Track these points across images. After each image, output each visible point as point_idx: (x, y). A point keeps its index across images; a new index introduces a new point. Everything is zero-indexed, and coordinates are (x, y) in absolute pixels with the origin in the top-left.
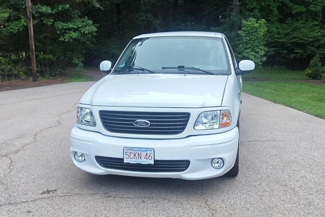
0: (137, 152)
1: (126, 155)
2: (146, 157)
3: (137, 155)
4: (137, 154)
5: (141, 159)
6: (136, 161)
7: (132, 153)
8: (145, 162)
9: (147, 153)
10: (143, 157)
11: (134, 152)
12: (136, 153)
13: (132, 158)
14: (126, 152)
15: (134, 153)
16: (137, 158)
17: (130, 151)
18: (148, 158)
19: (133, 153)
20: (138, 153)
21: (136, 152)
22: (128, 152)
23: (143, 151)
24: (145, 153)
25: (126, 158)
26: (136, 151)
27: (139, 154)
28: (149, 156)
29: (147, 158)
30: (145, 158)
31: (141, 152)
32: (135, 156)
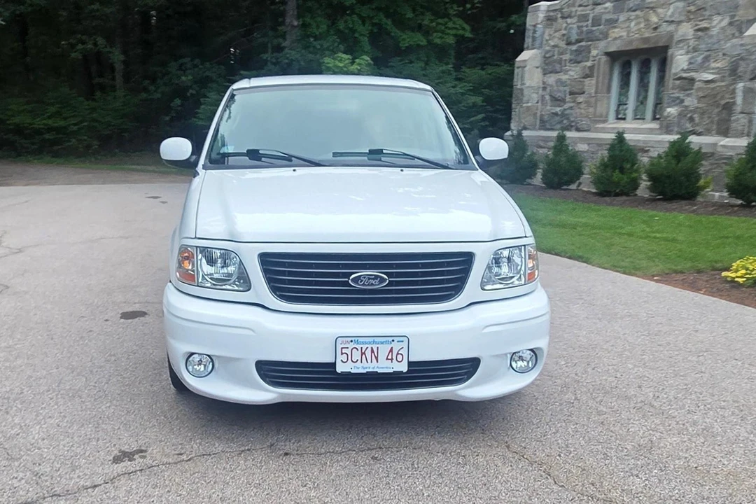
0: (370, 346)
1: (342, 354)
2: (390, 357)
3: (368, 353)
4: (369, 350)
5: (377, 362)
6: (366, 368)
7: (358, 350)
8: (387, 368)
9: (392, 348)
10: (382, 357)
11: (362, 346)
12: (367, 348)
13: (357, 360)
15: (362, 348)
16: (369, 361)
17: (351, 346)
18: (394, 358)
19: (360, 350)
20: (372, 348)
21: (367, 346)
22: (348, 347)
23: (382, 343)
24: (388, 347)
25: (342, 360)
26: (366, 343)
27: (372, 351)
28: (398, 354)
29: (392, 359)
30: (387, 359)
31: (378, 346)
32: (364, 356)
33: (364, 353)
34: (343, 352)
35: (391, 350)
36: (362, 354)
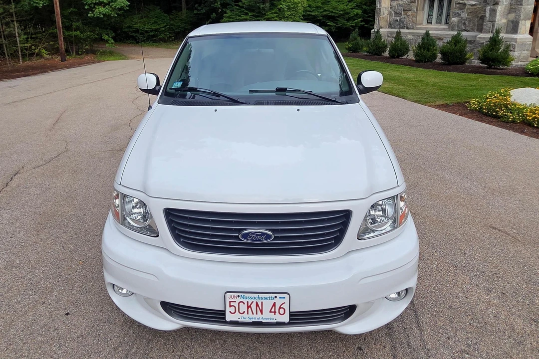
0: (255, 301)
1: (230, 306)
2: (273, 310)
3: (254, 306)
5: (262, 314)
6: (252, 318)
7: (244, 304)
8: (270, 319)
9: (275, 303)
10: (266, 310)
11: (247, 300)
12: (253, 302)
13: (244, 312)
14: (230, 302)
15: (248, 302)
16: (255, 313)
17: (238, 300)
18: (277, 311)
19: (246, 303)
20: (257, 302)
21: (252, 300)
22: (235, 302)
23: (266, 298)
24: (272, 302)
25: (230, 312)
26: (251, 298)
27: (257, 305)
28: (280, 308)
29: (275, 312)
30: (271, 312)
31: (262, 301)
32: (250, 308)
33: (250, 306)
34: (231, 305)
35: (274, 305)
36: (249, 307)
